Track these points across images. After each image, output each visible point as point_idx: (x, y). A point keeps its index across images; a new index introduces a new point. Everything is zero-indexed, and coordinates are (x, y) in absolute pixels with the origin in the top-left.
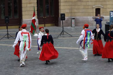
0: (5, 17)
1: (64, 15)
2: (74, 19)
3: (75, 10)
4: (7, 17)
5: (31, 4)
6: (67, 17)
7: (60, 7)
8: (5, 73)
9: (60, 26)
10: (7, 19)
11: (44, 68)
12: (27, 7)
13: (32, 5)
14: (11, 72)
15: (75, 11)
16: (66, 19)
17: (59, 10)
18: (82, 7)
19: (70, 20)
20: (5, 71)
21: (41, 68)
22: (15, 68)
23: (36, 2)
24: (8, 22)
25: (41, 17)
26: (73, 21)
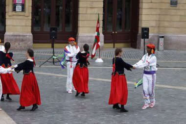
0: (51, 28)
1: (147, 29)
2: (163, 37)
3: (165, 22)
4: (54, 29)
5: (93, 10)
6: (152, 34)
7: (140, 16)
8: (48, 120)
9: (139, 48)
10: (53, 31)
11: (112, 116)
12: (86, 14)
13: (96, 11)
14: (58, 119)
15: (166, 24)
16: (150, 37)
17: (140, 22)
18: (177, 18)
19: (156, 39)
20: (49, 116)
21: (107, 116)
22: (64, 112)
23: (102, 6)
24: (56, 38)
25: (108, 31)
26: (162, 40)
